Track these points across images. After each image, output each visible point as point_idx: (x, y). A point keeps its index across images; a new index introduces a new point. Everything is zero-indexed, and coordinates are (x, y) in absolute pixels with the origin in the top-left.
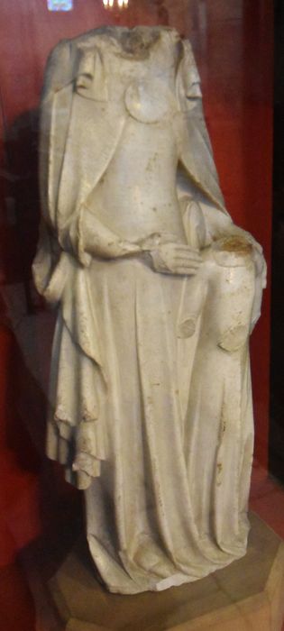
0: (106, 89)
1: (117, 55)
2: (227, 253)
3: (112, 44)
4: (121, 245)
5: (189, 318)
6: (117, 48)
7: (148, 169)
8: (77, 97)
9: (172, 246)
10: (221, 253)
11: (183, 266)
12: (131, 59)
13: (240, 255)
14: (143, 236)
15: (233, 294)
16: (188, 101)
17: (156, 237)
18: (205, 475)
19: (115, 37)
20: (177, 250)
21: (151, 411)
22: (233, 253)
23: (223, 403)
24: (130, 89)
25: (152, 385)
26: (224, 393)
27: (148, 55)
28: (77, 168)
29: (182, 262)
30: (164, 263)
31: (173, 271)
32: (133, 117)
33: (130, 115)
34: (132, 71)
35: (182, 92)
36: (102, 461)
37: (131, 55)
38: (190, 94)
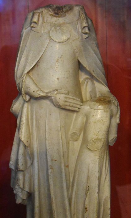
0: (43, 28)
1: (50, 15)
2: (95, 103)
3: (50, 11)
4: (38, 92)
5: (75, 132)
6: (51, 12)
7: (57, 61)
8: (32, 31)
9: (63, 95)
10: (93, 103)
11: (69, 106)
12: (56, 17)
13: (101, 104)
14: (51, 90)
15: (95, 122)
16: (83, 34)
17: (55, 91)
18: (80, 212)
19: (51, 8)
20: (66, 98)
21: (51, 172)
22: (98, 103)
23: (88, 176)
24: (53, 28)
25: (52, 160)
26: (89, 171)
27: (66, 15)
28: (27, 59)
29: (68, 104)
30: (58, 103)
31: (64, 107)
32: (52, 39)
33: (51, 39)
34: (56, 21)
35: (80, 30)
36: (28, 192)
37: (57, 15)
38: (83, 31)
